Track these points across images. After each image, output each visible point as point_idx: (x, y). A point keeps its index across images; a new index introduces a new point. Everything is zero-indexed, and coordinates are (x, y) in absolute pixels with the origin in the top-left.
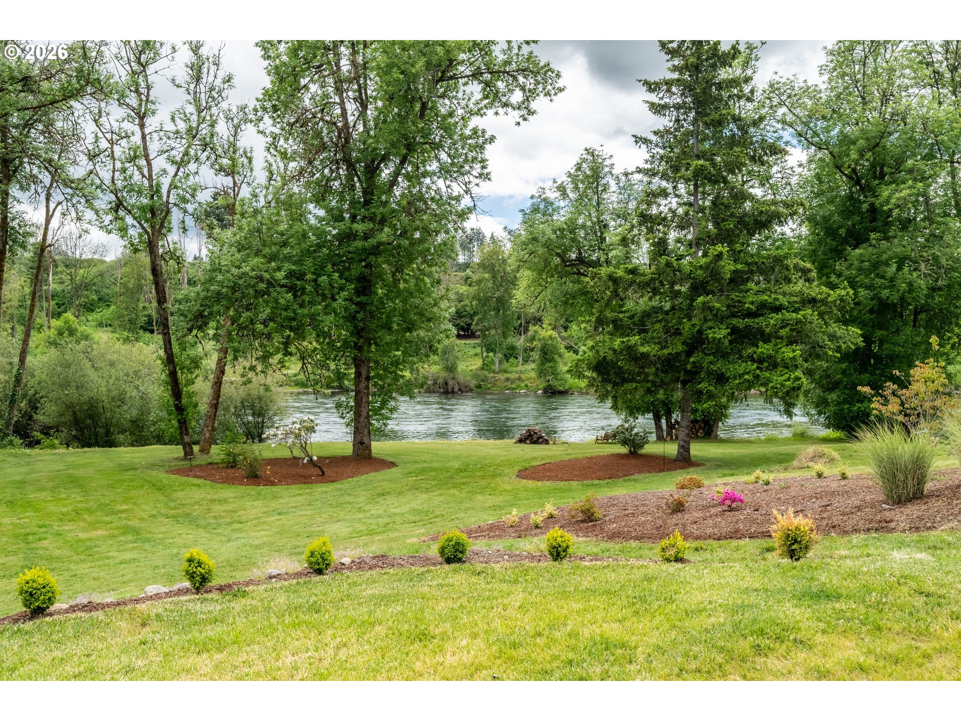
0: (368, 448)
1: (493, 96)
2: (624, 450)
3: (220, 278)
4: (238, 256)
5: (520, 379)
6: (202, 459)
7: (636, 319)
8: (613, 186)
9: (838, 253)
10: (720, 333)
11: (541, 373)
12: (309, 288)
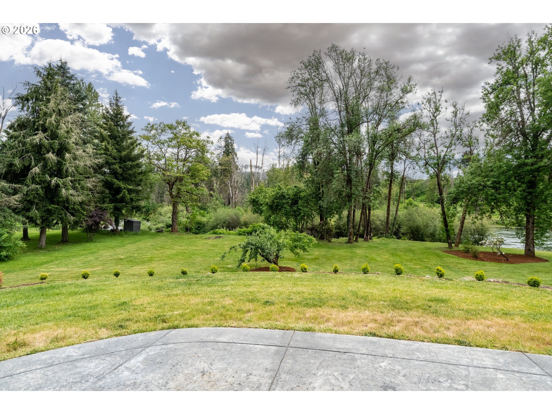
0: (534, 252)
3: (463, 185)
4: (471, 177)
6: (456, 249)
12: (502, 187)
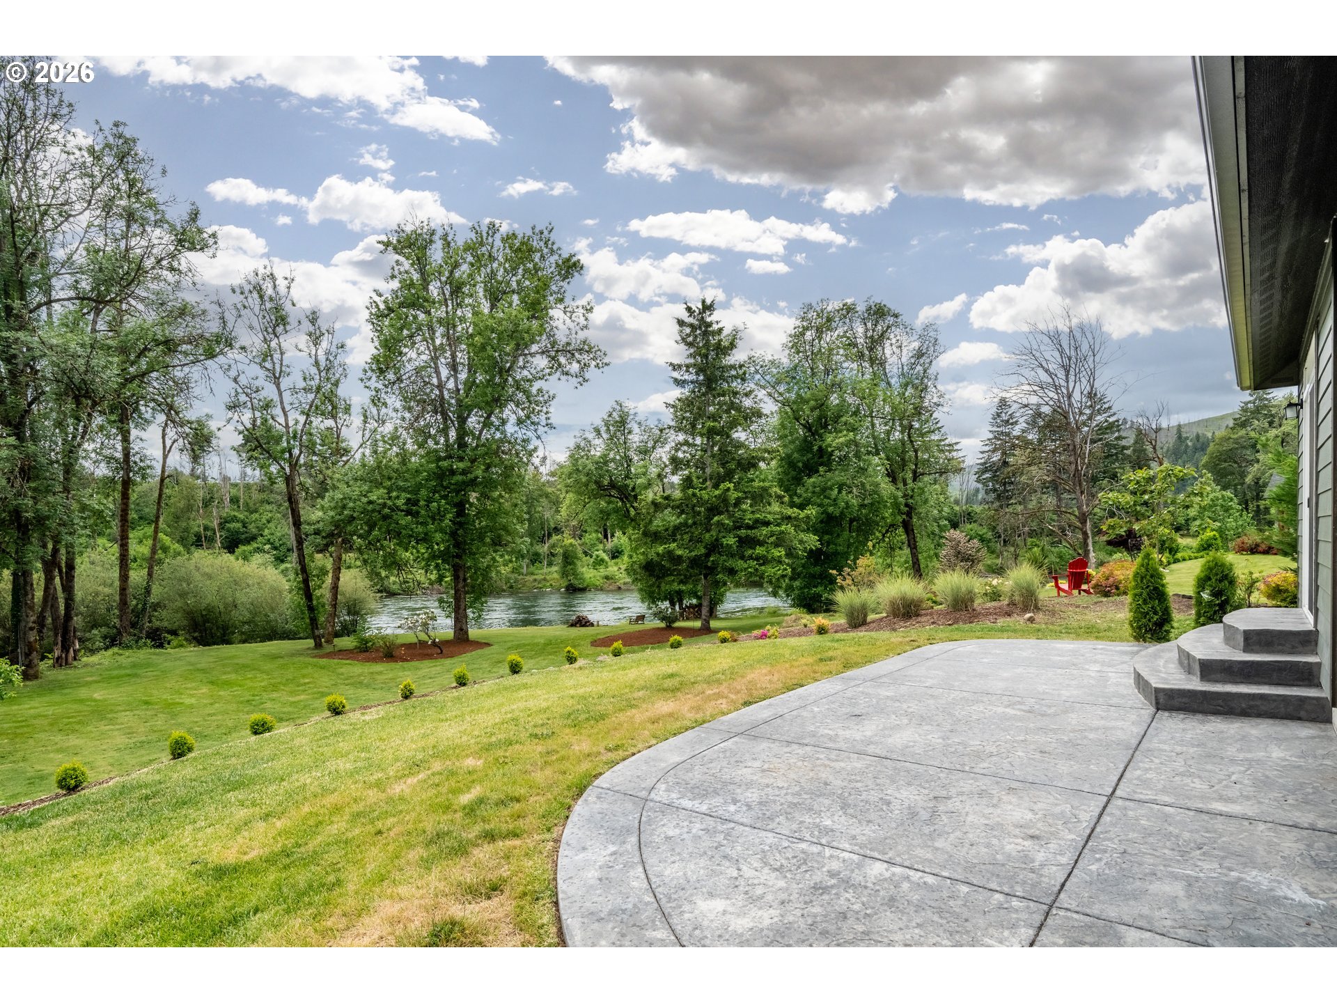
0: (467, 633)
1: (556, 366)
2: (663, 625)
5: (545, 579)
7: (670, 532)
8: (636, 429)
9: (798, 481)
10: (731, 541)
11: (564, 574)
